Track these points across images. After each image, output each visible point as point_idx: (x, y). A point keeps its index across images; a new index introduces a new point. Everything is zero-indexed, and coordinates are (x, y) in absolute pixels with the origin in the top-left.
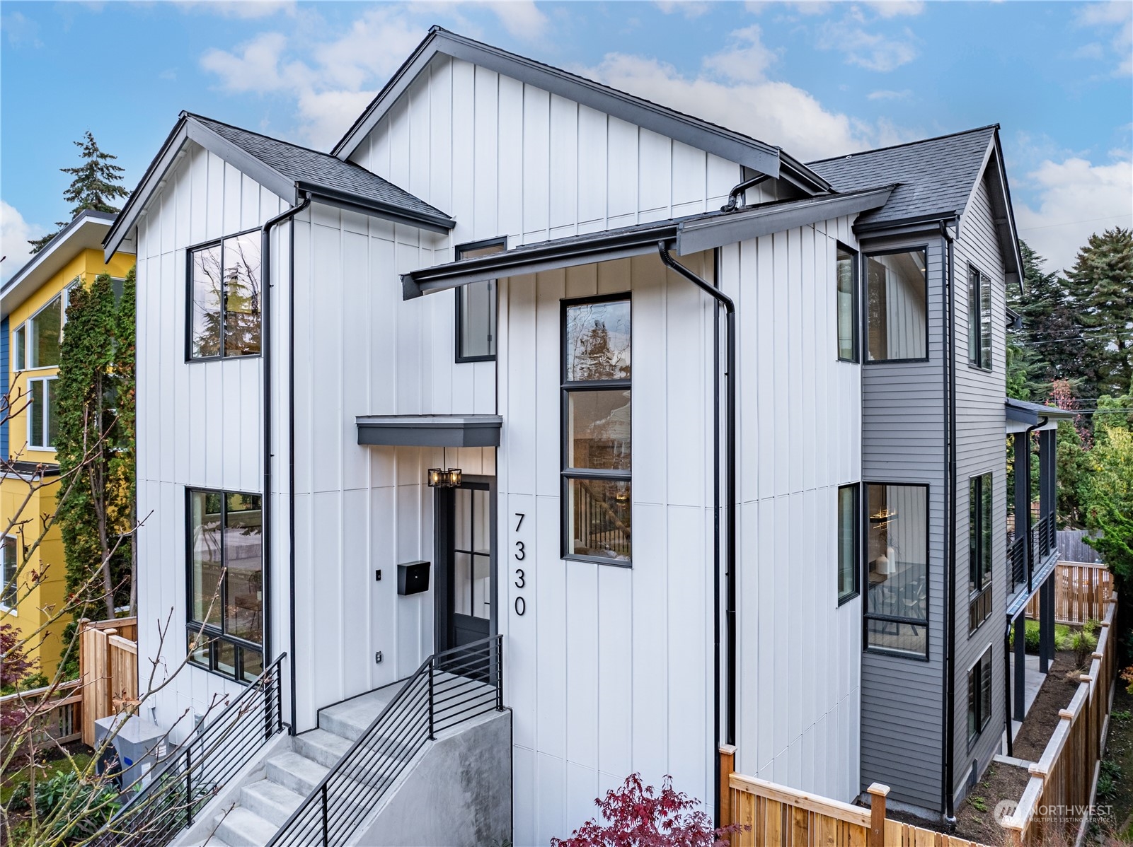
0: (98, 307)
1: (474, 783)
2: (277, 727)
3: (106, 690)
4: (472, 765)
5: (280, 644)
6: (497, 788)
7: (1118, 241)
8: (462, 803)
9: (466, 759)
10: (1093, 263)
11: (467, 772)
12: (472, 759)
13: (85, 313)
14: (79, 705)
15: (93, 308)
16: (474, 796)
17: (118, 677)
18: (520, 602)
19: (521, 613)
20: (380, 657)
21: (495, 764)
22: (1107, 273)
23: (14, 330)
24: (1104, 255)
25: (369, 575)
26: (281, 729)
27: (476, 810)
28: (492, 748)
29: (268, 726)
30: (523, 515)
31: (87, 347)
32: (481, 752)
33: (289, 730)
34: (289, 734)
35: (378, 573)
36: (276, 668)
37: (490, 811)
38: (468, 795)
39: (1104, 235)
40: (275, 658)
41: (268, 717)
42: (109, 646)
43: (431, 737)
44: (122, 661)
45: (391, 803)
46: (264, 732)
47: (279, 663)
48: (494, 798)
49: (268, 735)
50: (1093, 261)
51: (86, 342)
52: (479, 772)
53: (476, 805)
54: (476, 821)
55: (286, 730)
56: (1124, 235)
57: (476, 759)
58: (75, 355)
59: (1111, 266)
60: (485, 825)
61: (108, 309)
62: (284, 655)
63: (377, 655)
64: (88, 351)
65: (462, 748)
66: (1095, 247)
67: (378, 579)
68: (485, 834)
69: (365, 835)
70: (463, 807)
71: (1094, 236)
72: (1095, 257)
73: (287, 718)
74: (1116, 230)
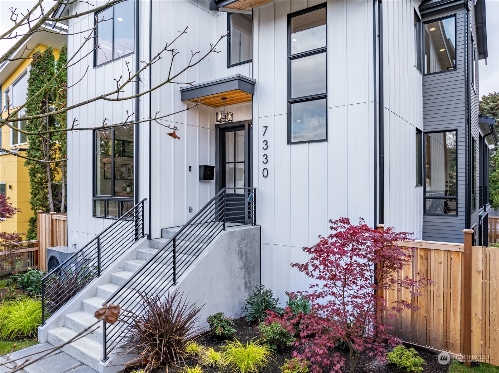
0: (47, 61)
1: (244, 258)
2: (141, 235)
3: (51, 242)
4: (243, 248)
5: (143, 194)
6: (254, 263)
7: (495, 98)
8: (238, 266)
9: (240, 244)
10: (484, 107)
11: (241, 251)
12: (243, 245)
13: (40, 64)
14: (37, 252)
15: (44, 62)
16: (244, 264)
17: (57, 234)
18: (265, 171)
19: (265, 176)
20: (191, 209)
21: (253, 251)
22: (490, 111)
23: (4, 92)
24: (488, 104)
25: (186, 169)
26: (143, 236)
27: (245, 272)
28: (252, 242)
29: (137, 234)
30: (267, 127)
31: (42, 81)
32: (247, 243)
33: (148, 237)
34: (148, 239)
35: (190, 167)
36: (141, 205)
37: (251, 274)
38: (241, 263)
39: (489, 95)
40: (140, 200)
41: (137, 230)
42: (52, 220)
43: (224, 229)
44: (59, 226)
45: (206, 256)
46: (134, 237)
47: (143, 202)
48: (253, 268)
49: (137, 239)
50: (484, 106)
51: (41, 78)
52: (246, 253)
53: (245, 269)
54: (245, 277)
55: (146, 237)
56: (497, 95)
57: (245, 246)
58: (35, 84)
59: (492, 109)
60: (249, 281)
61: (52, 63)
62: (146, 199)
63: (189, 208)
64: (42, 82)
65: (238, 238)
66: (484, 101)
67: (190, 170)
68: (248, 285)
69: (194, 269)
70: (239, 268)
71: (484, 96)
72: (484, 105)
73: (147, 231)
74: (494, 93)
